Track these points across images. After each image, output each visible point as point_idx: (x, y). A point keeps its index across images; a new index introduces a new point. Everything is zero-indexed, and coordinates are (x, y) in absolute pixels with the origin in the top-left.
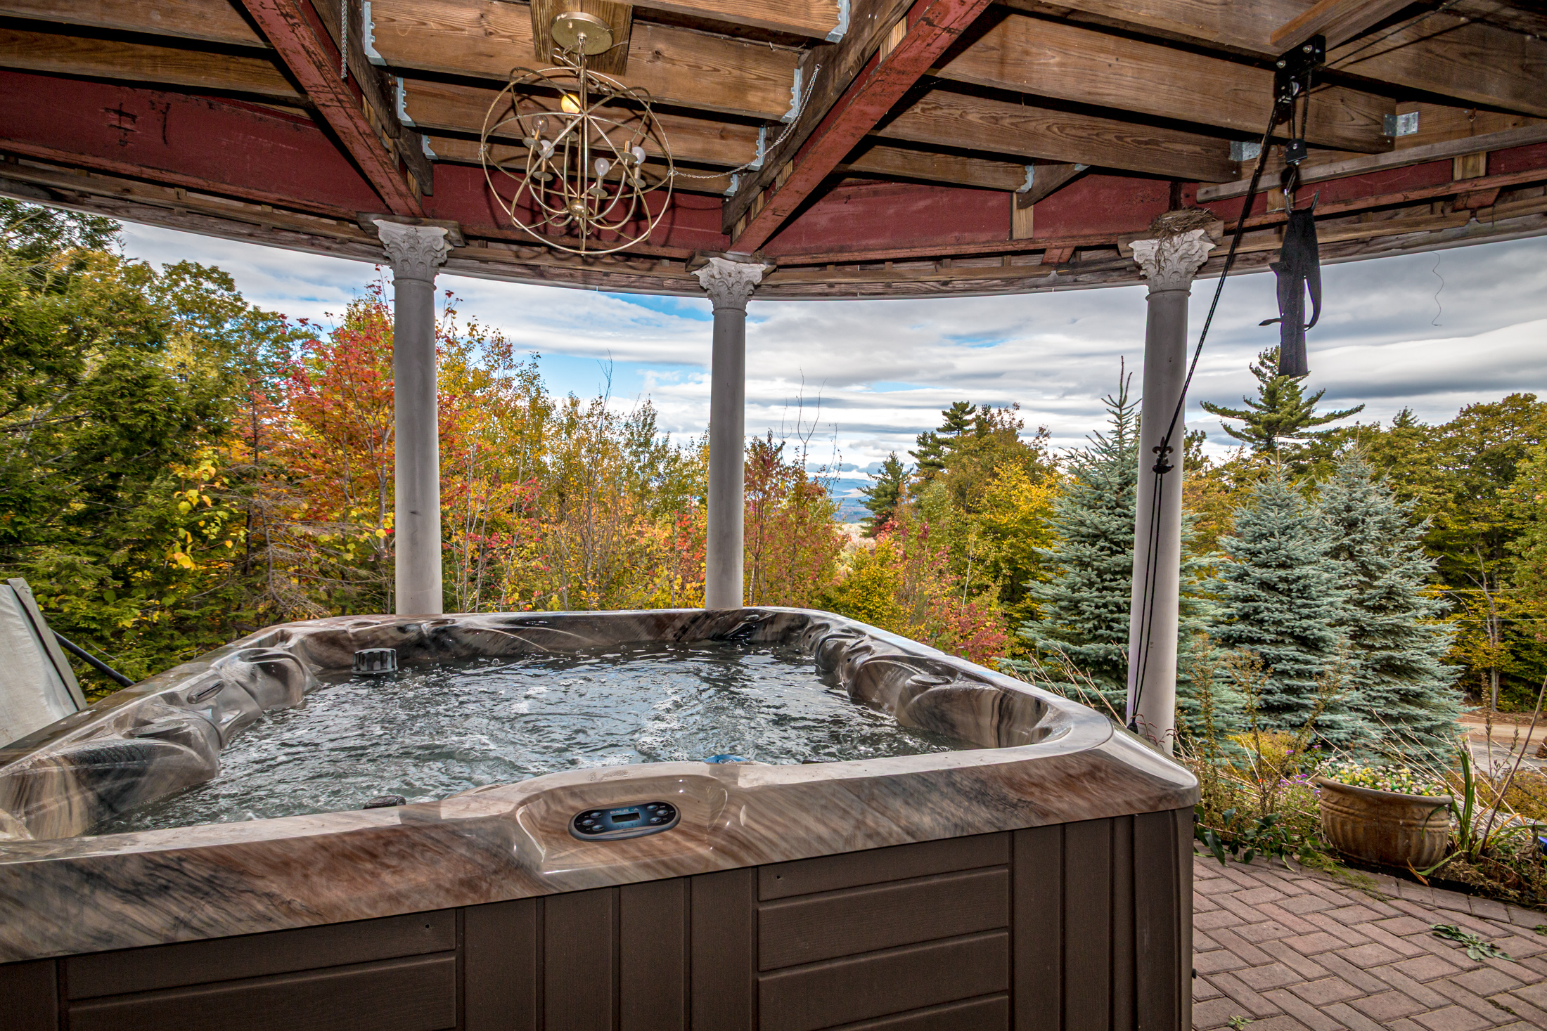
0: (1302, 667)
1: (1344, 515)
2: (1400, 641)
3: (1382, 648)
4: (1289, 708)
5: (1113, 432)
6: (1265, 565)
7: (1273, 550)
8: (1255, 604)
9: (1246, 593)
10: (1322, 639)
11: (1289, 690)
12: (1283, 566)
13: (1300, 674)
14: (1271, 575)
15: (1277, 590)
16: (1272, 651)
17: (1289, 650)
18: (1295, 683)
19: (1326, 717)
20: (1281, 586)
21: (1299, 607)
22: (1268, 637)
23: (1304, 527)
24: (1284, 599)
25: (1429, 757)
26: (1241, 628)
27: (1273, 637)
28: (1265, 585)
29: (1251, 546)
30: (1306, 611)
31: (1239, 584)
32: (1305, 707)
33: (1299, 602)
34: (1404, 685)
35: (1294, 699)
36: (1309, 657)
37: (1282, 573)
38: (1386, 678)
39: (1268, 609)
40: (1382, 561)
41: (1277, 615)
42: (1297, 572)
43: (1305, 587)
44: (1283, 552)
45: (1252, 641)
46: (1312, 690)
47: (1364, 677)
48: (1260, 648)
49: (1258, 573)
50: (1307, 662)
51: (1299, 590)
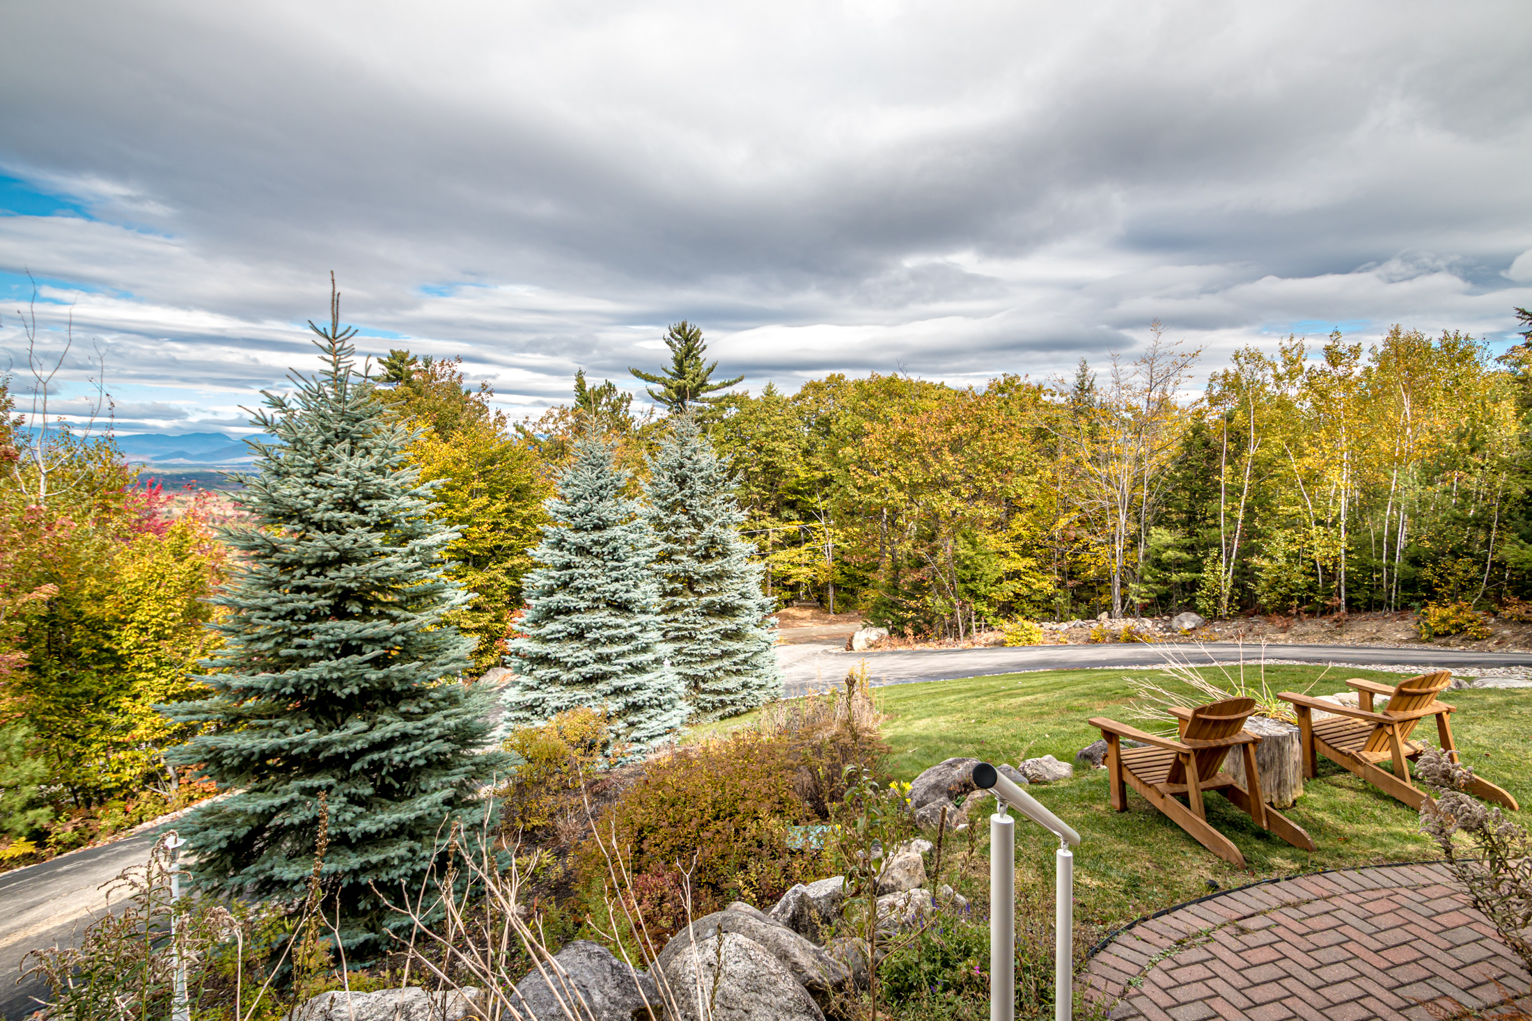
0: (613, 632)
1: (678, 471)
2: (723, 585)
3: (708, 593)
4: (603, 677)
5: (327, 373)
6: (578, 529)
7: (587, 513)
8: (570, 571)
9: (562, 560)
10: (628, 601)
11: (601, 659)
12: (596, 528)
13: (611, 640)
14: (586, 539)
15: (589, 553)
16: (584, 619)
17: (603, 616)
18: (605, 650)
19: (630, 681)
20: (595, 549)
21: (611, 570)
22: (582, 605)
23: (616, 487)
24: (599, 562)
25: (745, 686)
26: (560, 597)
27: (589, 603)
28: (581, 550)
29: (568, 509)
30: (614, 574)
31: (557, 551)
32: (615, 674)
33: (610, 564)
34: (727, 624)
35: (605, 668)
36: (620, 621)
37: (595, 535)
38: (712, 620)
39: (583, 576)
40: (706, 513)
41: (592, 582)
42: (608, 534)
43: (615, 549)
44: (595, 514)
45: (568, 611)
46: (621, 655)
47: (695, 623)
48: (575, 618)
49: (573, 538)
50: (618, 626)
51: (609, 553)
